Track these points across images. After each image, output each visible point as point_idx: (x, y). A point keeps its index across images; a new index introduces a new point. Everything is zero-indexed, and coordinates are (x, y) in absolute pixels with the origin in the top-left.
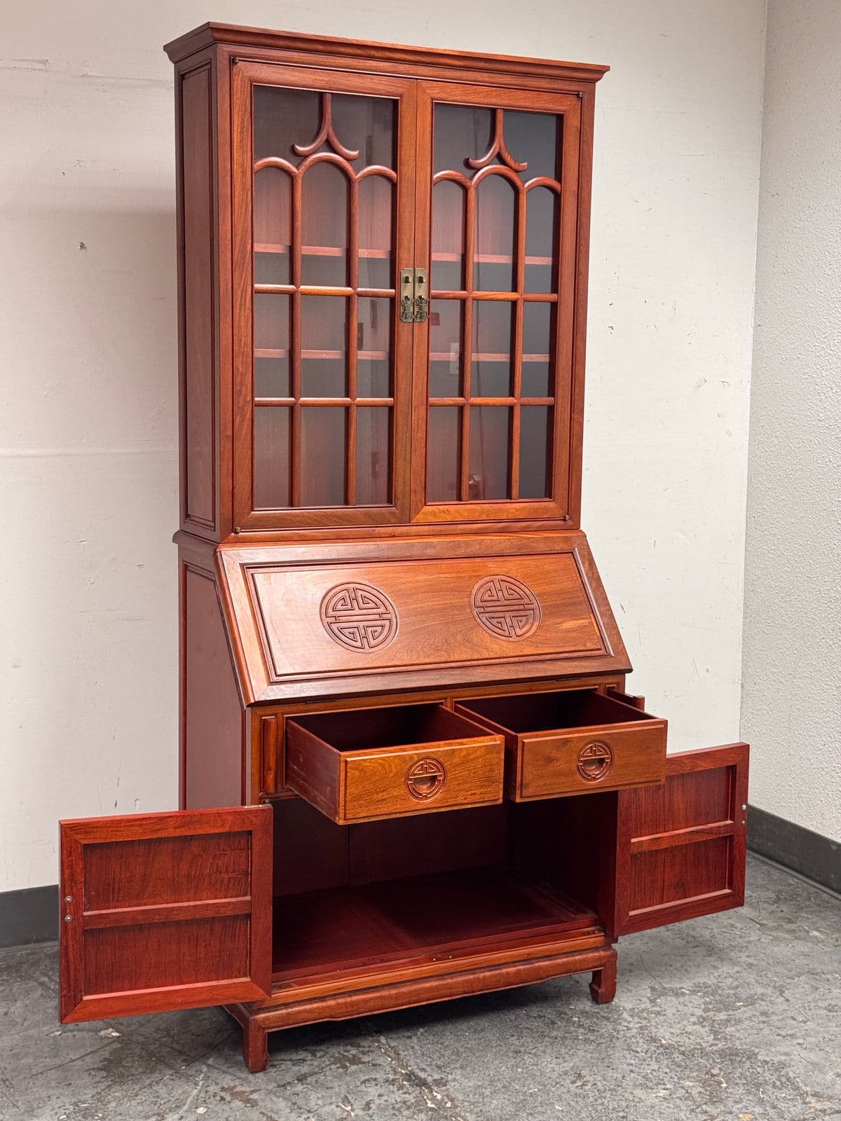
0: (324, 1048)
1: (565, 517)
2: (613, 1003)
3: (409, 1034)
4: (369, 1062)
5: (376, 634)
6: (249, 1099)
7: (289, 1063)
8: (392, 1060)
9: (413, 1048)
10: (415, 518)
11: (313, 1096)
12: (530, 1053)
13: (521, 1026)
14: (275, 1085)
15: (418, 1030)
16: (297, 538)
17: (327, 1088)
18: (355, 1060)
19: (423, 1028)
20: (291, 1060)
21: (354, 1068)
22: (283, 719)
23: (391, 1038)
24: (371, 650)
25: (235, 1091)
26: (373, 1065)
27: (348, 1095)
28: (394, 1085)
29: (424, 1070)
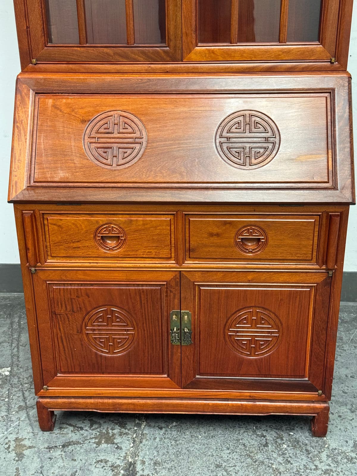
0: (101, 422)
1: (331, 59)
2: (325, 438)
3: (163, 425)
4: (116, 444)
5: (126, 155)
6: (22, 453)
7: (71, 428)
8: (132, 447)
9: (155, 439)
10: (187, 58)
11: (60, 463)
12: (226, 471)
13: (241, 441)
14: (46, 446)
15: (172, 423)
16: (84, 71)
17: (73, 460)
18: (110, 440)
19: (176, 422)
20: (74, 426)
21: (104, 446)
22: (40, 215)
23: (150, 426)
24: (118, 168)
25: (23, 443)
26: (118, 448)
27: (79, 471)
28: (113, 471)
29: (143, 463)
